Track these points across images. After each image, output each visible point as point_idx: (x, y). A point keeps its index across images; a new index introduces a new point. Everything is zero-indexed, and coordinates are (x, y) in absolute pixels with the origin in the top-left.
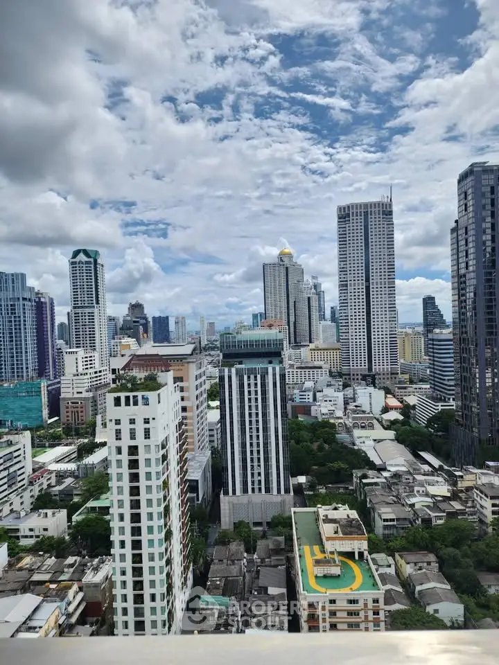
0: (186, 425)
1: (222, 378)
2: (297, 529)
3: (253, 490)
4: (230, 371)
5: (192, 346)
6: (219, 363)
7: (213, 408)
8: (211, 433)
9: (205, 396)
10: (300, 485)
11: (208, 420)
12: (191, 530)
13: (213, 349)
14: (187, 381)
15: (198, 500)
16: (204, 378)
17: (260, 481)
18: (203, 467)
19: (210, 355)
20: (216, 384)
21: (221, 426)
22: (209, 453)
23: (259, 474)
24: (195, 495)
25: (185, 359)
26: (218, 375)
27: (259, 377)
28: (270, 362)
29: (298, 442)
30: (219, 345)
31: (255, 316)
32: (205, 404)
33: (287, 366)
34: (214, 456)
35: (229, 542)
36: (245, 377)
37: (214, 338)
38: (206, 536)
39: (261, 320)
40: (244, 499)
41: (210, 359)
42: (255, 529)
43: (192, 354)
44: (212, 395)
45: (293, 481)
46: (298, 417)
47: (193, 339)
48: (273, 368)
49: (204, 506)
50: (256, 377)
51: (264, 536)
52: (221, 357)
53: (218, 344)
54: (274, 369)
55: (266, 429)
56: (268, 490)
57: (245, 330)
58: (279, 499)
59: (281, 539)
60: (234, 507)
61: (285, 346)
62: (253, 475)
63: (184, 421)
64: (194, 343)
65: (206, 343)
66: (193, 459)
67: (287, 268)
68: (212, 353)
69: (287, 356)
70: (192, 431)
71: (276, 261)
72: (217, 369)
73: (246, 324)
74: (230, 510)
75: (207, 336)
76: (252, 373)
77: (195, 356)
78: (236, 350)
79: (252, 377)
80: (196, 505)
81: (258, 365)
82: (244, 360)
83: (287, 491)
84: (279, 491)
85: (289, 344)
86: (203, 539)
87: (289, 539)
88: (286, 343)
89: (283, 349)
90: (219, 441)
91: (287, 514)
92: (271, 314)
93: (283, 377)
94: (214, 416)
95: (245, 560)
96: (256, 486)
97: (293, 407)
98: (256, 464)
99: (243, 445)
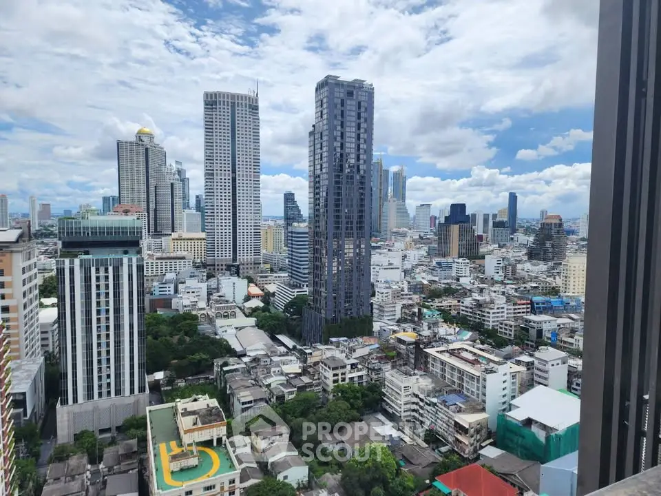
0: (8, 329)
1: (61, 271)
2: (152, 428)
3: (100, 395)
4: (72, 263)
5: (18, 232)
6: (56, 252)
7: (47, 306)
8: (45, 336)
9: (37, 292)
10: (157, 381)
11: (41, 321)
12: (17, 452)
13: (47, 236)
14: (10, 274)
15: (25, 415)
16: (35, 270)
17: (109, 384)
18: (33, 377)
19: (43, 243)
20: (51, 278)
21: (59, 327)
22: (41, 360)
23: (109, 376)
24: (22, 410)
25: (7, 247)
26: (55, 268)
27: (111, 269)
28: (126, 253)
29: (155, 338)
30: (57, 232)
31: (106, 200)
32: (37, 302)
33: (146, 257)
34: (48, 362)
35: (68, 457)
36: (93, 270)
37: (50, 222)
38: (37, 456)
39: (113, 205)
40: (90, 406)
41: (43, 249)
42: (101, 437)
43: (17, 241)
44: (46, 290)
45: (149, 379)
46: (156, 311)
47: (18, 223)
48: (129, 259)
49: (34, 421)
50: (106, 270)
51: (113, 442)
52: (60, 244)
53: (55, 230)
54: (130, 260)
55: (118, 327)
56: (119, 392)
57: (93, 214)
58: (132, 399)
59: (134, 441)
60: (75, 417)
61: (143, 234)
62: (100, 378)
63: (6, 324)
64: (21, 228)
65: (37, 228)
66: (18, 368)
67: (147, 149)
68: (45, 240)
69: (145, 245)
70: (17, 335)
71: (133, 139)
72: (53, 261)
73: (94, 208)
74: (68, 421)
75: (39, 218)
76: (102, 265)
77: (21, 243)
78: (82, 238)
79: (102, 270)
80: (22, 422)
81: (110, 255)
82: (90, 250)
83: (142, 389)
84: (132, 391)
85: (149, 232)
86: (34, 459)
87: (143, 440)
88: (145, 232)
89: (141, 238)
90: (57, 344)
91: (141, 415)
92: (126, 198)
93: (140, 268)
94: (49, 315)
95: (88, 473)
96: (104, 390)
97: (151, 301)
98: (104, 365)
99: (89, 347)
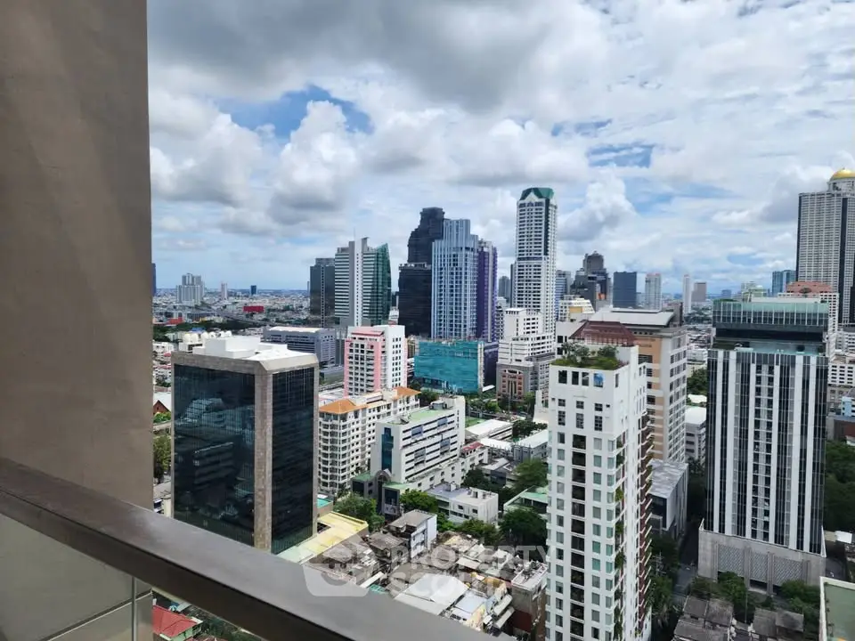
0: (653, 422)
1: (712, 365)
2: (827, 610)
3: (754, 534)
4: (726, 355)
5: (669, 315)
6: (709, 341)
7: (695, 405)
8: (690, 439)
9: (684, 385)
10: (841, 545)
11: (688, 420)
12: (652, 562)
13: (700, 321)
14: (658, 362)
15: (665, 526)
16: (684, 360)
17: (766, 524)
18: (676, 483)
19: (695, 329)
20: (702, 371)
21: (707, 432)
22: (685, 466)
23: (767, 513)
24: (661, 518)
25: (658, 331)
26: (706, 359)
27: (777, 369)
28: (801, 349)
29: (842, 479)
30: (711, 316)
31: (777, 276)
32: (684, 398)
33: (832, 357)
34: (692, 471)
35: (709, 597)
36: (753, 367)
37: (704, 305)
38: (675, 578)
39: (787, 282)
40: (738, 543)
41: (695, 336)
42: (751, 589)
43: (667, 326)
44: (696, 385)
45: (826, 536)
46: (845, 441)
47: (670, 305)
48: (805, 357)
49: (673, 537)
50: (771, 370)
51: (767, 604)
52: (714, 333)
53: (710, 314)
54: (807, 360)
55: (783, 450)
56: (780, 539)
57: (757, 296)
58: (799, 557)
59: (799, 617)
60: (720, 551)
61: (830, 324)
62: (755, 511)
63: (651, 416)
64: (672, 311)
65: (690, 312)
66: (660, 469)
67: (845, 200)
68: (699, 326)
69: (833, 340)
70: (661, 431)
71: (823, 188)
72: (705, 351)
73: (759, 287)
74: (713, 551)
75: (693, 300)
76: (765, 363)
77: (671, 328)
78: (742, 325)
79: (765, 368)
80: (661, 533)
81: (777, 350)
82: (752, 341)
83: (815, 548)
84: (800, 545)
85: (840, 321)
86: (670, 581)
87: (813, 621)
88: (833, 322)
89: (826, 329)
90: (703, 452)
91: (811, 584)
92: (808, 273)
93: (822, 373)
94: (696, 415)
95: (733, 629)
96: (760, 529)
97: (837, 423)
98: (761, 496)
99: (742, 466)
